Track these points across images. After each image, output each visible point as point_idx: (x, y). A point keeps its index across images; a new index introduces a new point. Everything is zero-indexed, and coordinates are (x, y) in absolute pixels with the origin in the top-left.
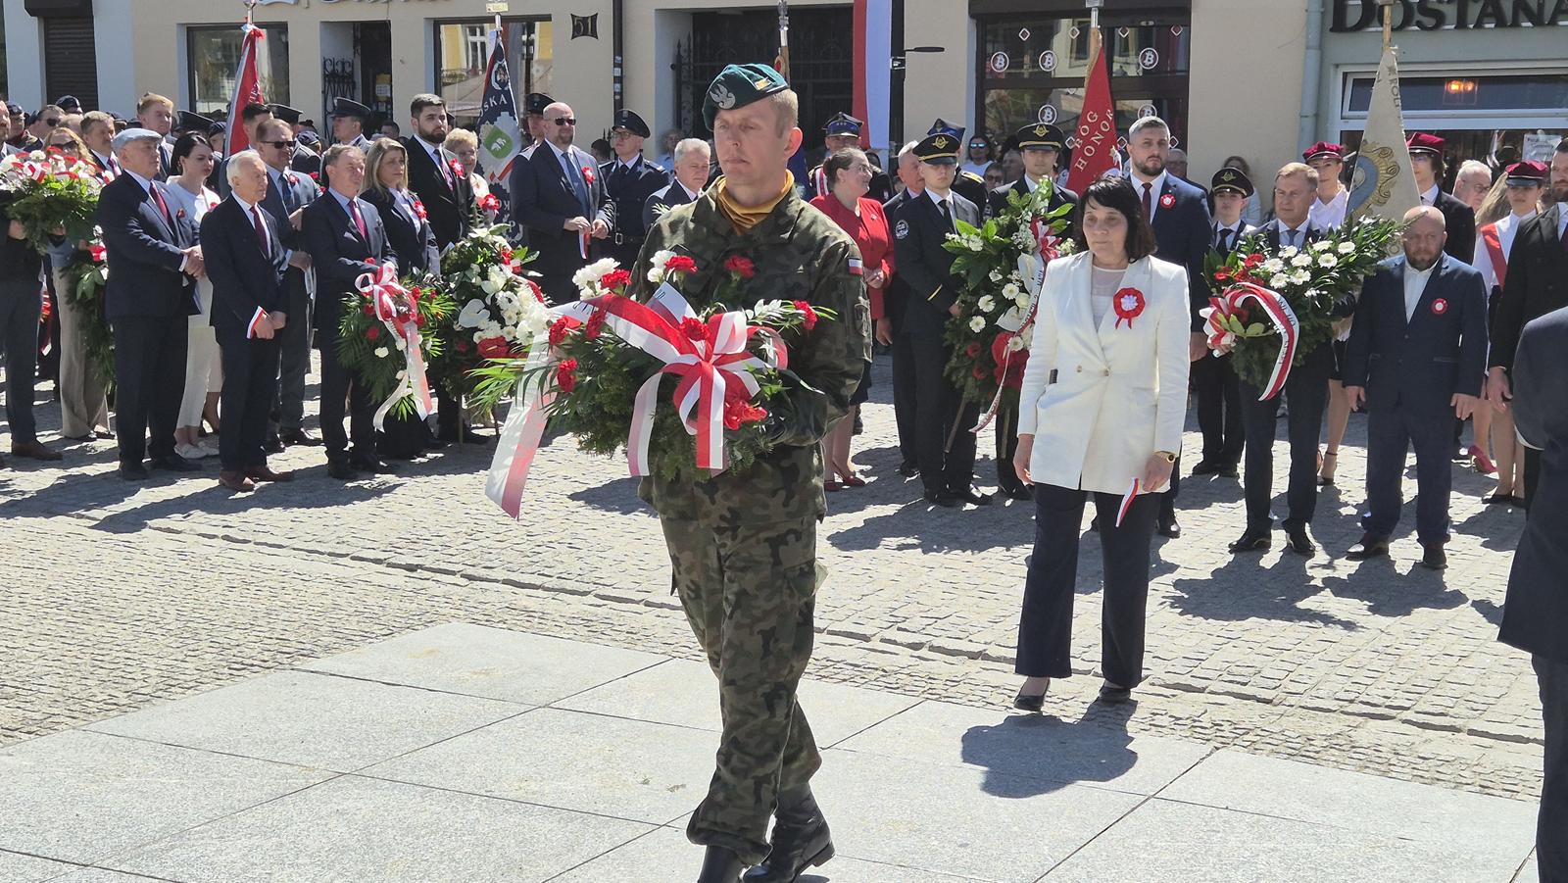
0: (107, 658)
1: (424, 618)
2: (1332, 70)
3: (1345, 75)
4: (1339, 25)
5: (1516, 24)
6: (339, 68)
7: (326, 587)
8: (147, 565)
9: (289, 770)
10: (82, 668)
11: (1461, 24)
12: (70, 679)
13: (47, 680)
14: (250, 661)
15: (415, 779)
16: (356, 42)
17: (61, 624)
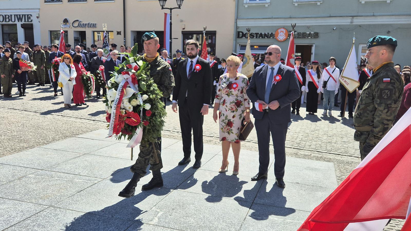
0: (42, 136)
1: (97, 128)
2: (237, 44)
3: (239, 45)
4: (238, 37)
5: (264, 38)
6: (77, 39)
7: (80, 124)
8: (48, 120)
9: (76, 153)
10: (38, 137)
11: (257, 37)
12: (36, 139)
13: (32, 139)
14: (68, 136)
15: (98, 154)
16: (80, 34)
17: (34, 130)
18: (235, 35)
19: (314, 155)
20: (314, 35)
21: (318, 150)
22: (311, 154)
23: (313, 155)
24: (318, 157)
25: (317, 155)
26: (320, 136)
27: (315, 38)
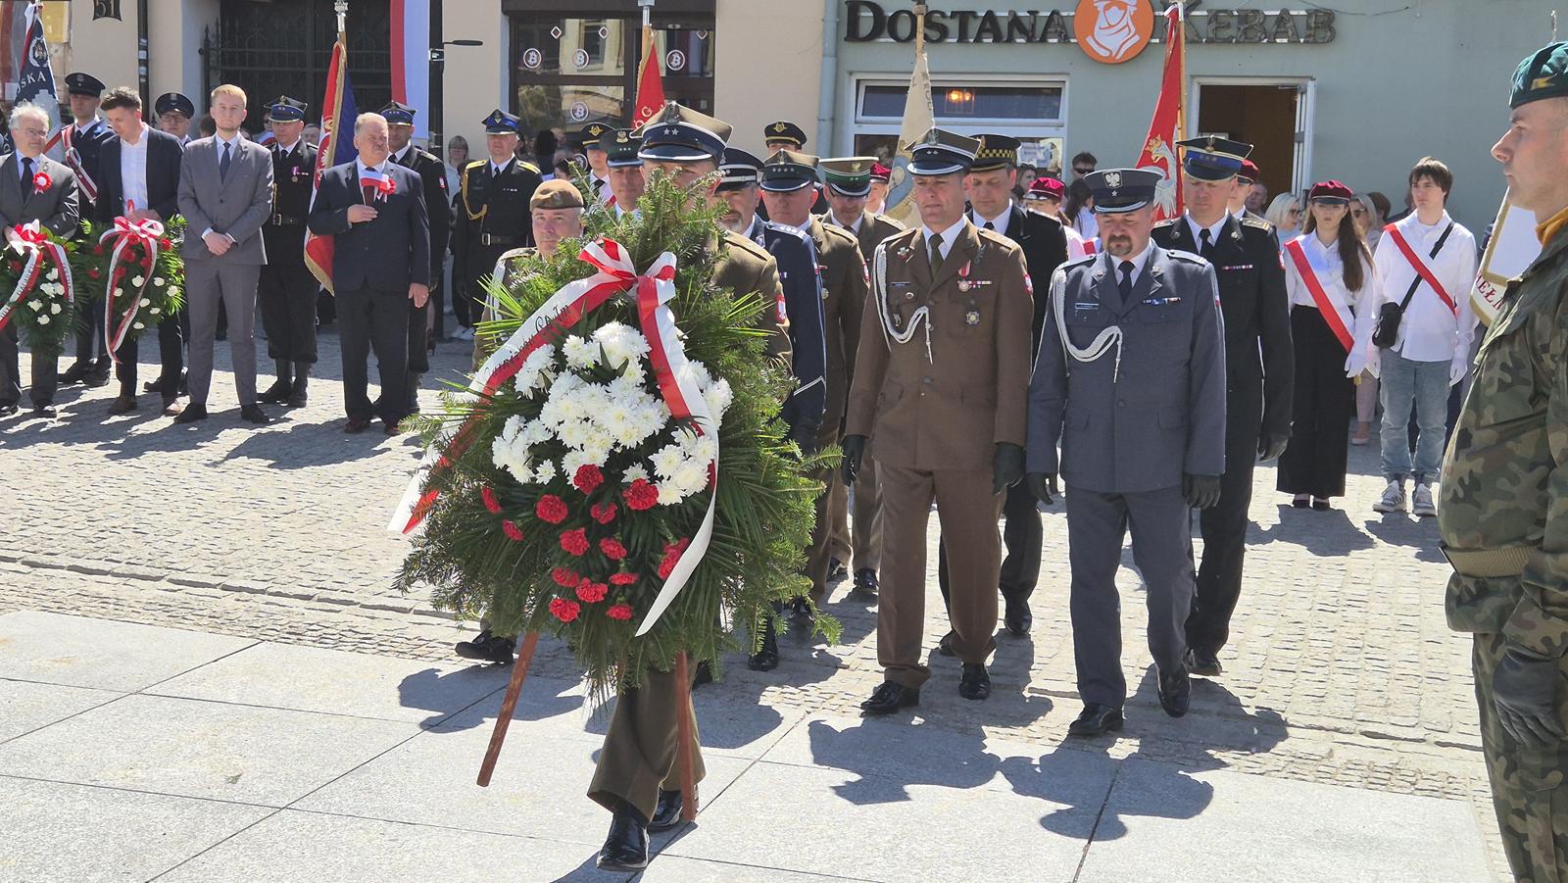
2: (846, 75)
3: (858, 81)
4: (853, 35)
5: (1010, 40)
11: (963, 37)
18: (832, 26)
19: (1353, 754)
20: (1309, 27)
21: (1371, 728)
22: (1331, 753)
23: (1342, 755)
24: (1372, 767)
25: (1368, 756)
26: (1378, 641)
27: (1315, 42)
